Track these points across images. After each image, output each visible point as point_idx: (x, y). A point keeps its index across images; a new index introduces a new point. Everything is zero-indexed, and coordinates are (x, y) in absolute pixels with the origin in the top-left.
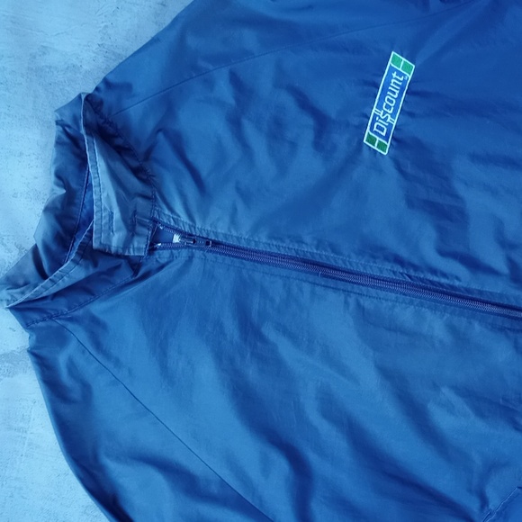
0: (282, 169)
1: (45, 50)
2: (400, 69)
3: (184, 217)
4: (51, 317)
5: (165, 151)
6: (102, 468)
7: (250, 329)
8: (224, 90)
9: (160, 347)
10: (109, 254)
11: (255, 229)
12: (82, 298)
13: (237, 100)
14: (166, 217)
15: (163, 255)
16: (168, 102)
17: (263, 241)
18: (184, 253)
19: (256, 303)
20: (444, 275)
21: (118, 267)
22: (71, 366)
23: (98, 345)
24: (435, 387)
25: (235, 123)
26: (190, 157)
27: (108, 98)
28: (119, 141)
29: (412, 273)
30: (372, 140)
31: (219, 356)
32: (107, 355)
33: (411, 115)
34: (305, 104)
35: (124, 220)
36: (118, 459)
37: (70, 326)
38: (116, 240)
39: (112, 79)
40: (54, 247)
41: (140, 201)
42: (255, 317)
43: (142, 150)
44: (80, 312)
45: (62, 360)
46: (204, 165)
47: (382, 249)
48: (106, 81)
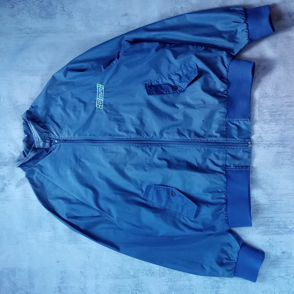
0: (78, 118)
1: (17, 102)
2: (100, 87)
3: (57, 136)
4: (29, 167)
5: (49, 120)
6: (49, 203)
7: (78, 160)
8: (60, 102)
9: (57, 169)
10: (41, 149)
11: (74, 135)
12: (36, 161)
13: (64, 103)
14: (52, 136)
15: (54, 146)
16: (47, 108)
17: (77, 137)
18: (59, 144)
19: (78, 153)
20: (121, 136)
21: (43, 151)
22: (37, 178)
23: (42, 172)
24: (126, 165)
25: (64, 109)
26: (55, 120)
27: (33, 110)
28: (37, 120)
29: (114, 137)
30: (98, 106)
31: (71, 168)
32: (45, 174)
33: (106, 98)
34: (80, 101)
35: (42, 139)
36: (53, 199)
37: (34, 168)
38: (41, 144)
39: (33, 105)
40: (27, 150)
41: (45, 134)
42: (78, 157)
43: (44, 121)
44: (36, 164)
45: (34, 177)
46: (59, 121)
47: (106, 133)
48: (32, 106)
